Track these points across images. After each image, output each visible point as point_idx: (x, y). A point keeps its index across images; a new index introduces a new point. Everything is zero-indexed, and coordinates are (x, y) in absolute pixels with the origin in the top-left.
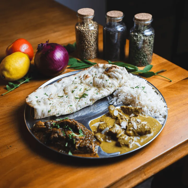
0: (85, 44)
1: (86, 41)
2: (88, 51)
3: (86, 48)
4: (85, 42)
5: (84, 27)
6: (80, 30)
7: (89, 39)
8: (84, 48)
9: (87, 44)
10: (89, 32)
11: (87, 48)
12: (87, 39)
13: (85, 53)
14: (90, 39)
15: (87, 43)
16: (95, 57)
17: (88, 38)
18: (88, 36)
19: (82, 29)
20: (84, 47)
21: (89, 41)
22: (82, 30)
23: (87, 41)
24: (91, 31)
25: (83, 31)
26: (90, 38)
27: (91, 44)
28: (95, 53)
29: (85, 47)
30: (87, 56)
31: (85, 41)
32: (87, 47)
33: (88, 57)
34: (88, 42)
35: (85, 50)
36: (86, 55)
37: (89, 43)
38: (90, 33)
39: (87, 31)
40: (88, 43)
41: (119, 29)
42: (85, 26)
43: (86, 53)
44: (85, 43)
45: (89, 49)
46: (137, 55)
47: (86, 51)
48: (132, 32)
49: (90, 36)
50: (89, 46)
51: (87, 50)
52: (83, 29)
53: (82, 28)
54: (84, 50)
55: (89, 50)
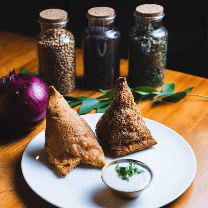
0: (60, 69)
1: (62, 64)
2: (64, 80)
3: (62, 75)
4: (60, 65)
5: (56, 41)
6: (51, 45)
7: (66, 59)
8: (58, 76)
9: (64, 68)
10: (66, 47)
11: (64, 75)
12: (62, 60)
13: (60, 84)
14: (68, 59)
15: (62, 66)
16: (75, 87)
17: (64, 58)
18: (64, 54)
19: (53, 44)
20: (57, 74)
21: (66, 62)
22: (55, 46)
23: (63, 62)
24: (69, 46)
25: (57, 46)
26: (67, 57)
27: (69, 68)
28: (74, 82)
29: (60, 74)
30: (62, 89)
31: (60, 63)
32: (62, 72)
33: (65, 90)
34: (64, 64)
35: (59, 79)
36: (62, 87)
37: (66, 65)
38: (68, 49)
39: (63, 46)
40: (64, 66)
41: (111, 35)
42: (56, 39)
43: (62, 83)
44: (61, 67)
45: (66, 76)
46: (148, 71)
47: (61, 80)
48: (134, 37)
49: (67, 54)
50: (66, 70)
51: (64, 78)
52: (56, 44)
53: (54, 42)
54: (57, 80)
55: (67, 78)
